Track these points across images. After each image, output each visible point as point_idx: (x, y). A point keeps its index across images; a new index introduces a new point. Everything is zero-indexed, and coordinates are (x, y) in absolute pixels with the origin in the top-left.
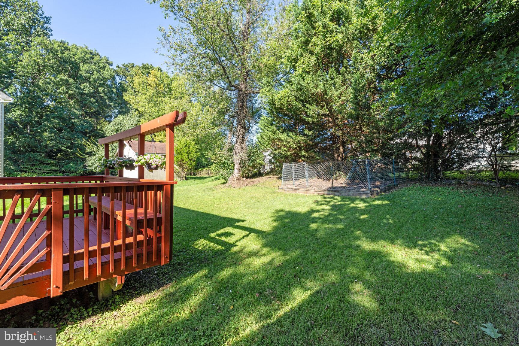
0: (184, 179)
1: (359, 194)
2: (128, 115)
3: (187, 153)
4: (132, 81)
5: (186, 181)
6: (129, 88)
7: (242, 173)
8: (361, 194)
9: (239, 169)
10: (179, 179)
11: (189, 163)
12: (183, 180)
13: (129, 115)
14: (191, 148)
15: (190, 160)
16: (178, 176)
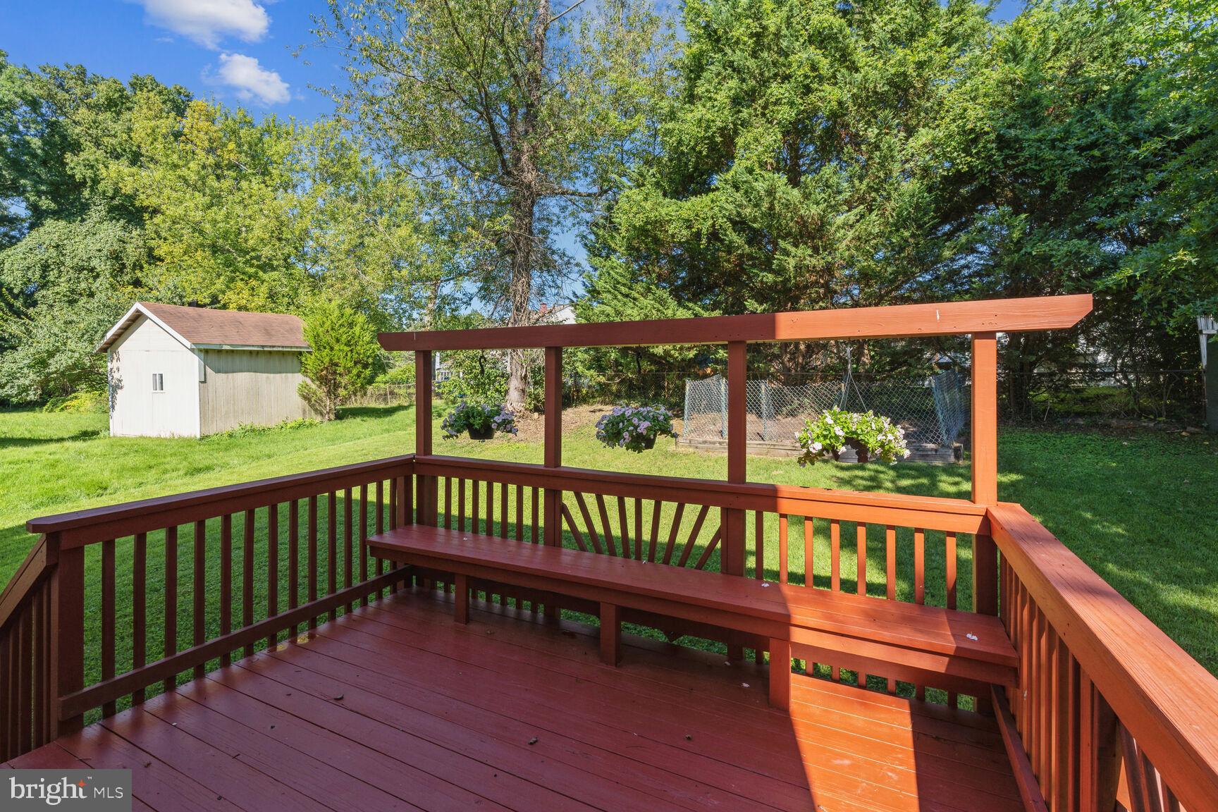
0: (332, 417)
1: (923, 456)
2: (83, 220)
3: (348, 344)
4: (95, 122)
5: (340, 425)
6: (87, 144)
7: (529, 400)
8: (927, 455)
9: (523, 391)
10: (319, 419)
11: (355, 371)
12: (330, 420)
13: (89, 223)
14: (357, 329)
15: (356, 363)
16: (316, 410)
